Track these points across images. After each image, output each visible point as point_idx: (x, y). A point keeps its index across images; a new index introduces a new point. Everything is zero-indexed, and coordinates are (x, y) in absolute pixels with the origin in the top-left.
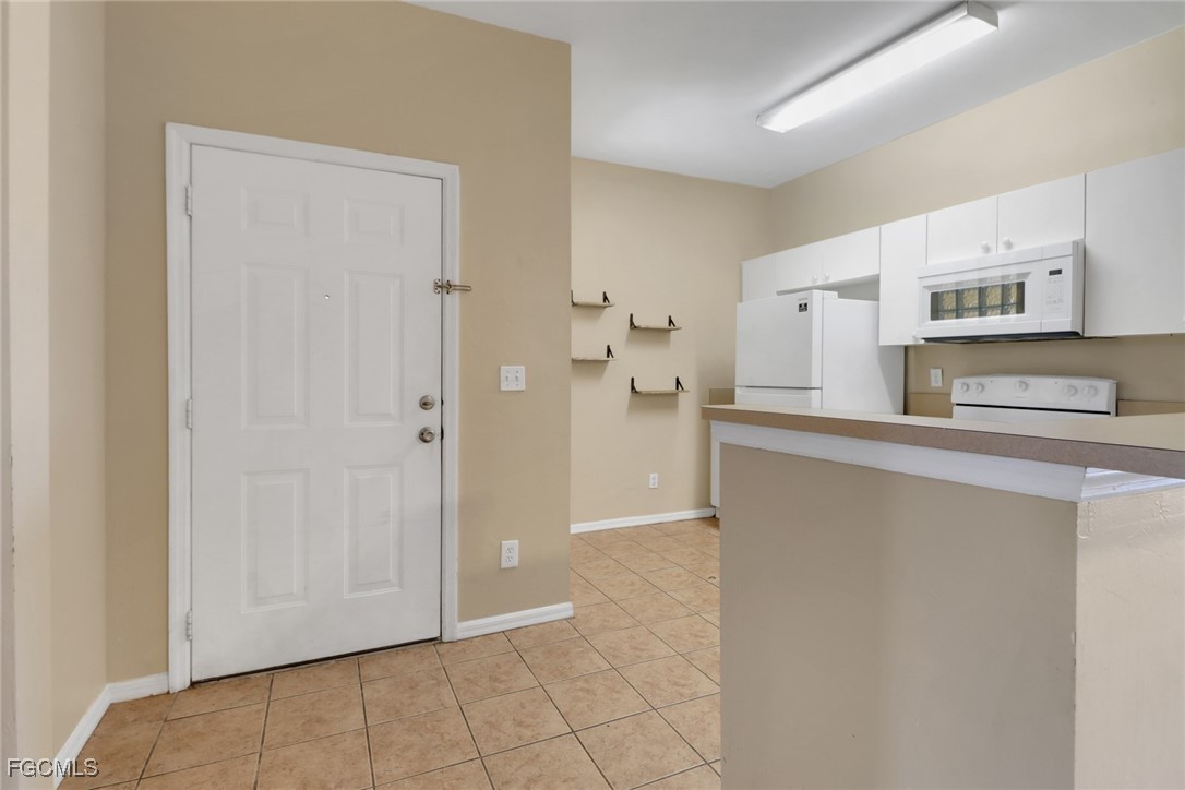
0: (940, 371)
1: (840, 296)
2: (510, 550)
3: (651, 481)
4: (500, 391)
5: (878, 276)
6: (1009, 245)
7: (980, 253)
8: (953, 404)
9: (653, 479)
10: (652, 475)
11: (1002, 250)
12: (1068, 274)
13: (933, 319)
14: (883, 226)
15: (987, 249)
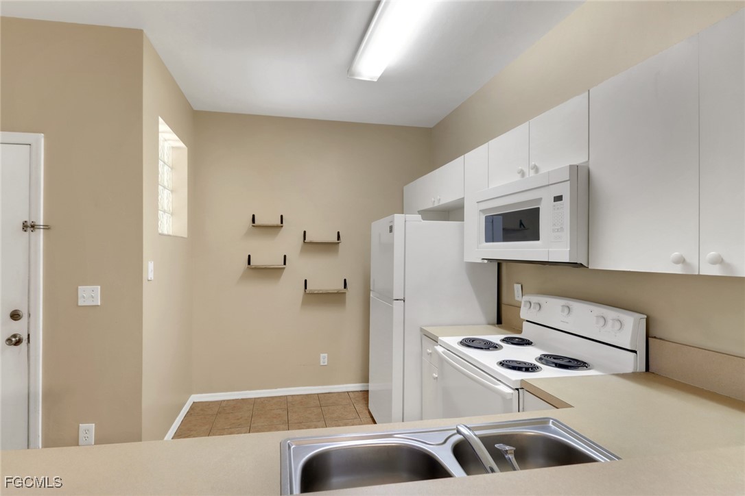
0: (520, 286)
1: (424, 219)
2: (87, 431)
3: (322, 360)
4: (77, 305)
5: (463, 198)
6: (536, 169)
7: (518, 177)
8: (524, 320)
9: (324, 359)
10: (322, 355)
11: (532, 173)
12: (566, 198)
13: (487, 241)
14: (466, 155)
15: (522, 173)
